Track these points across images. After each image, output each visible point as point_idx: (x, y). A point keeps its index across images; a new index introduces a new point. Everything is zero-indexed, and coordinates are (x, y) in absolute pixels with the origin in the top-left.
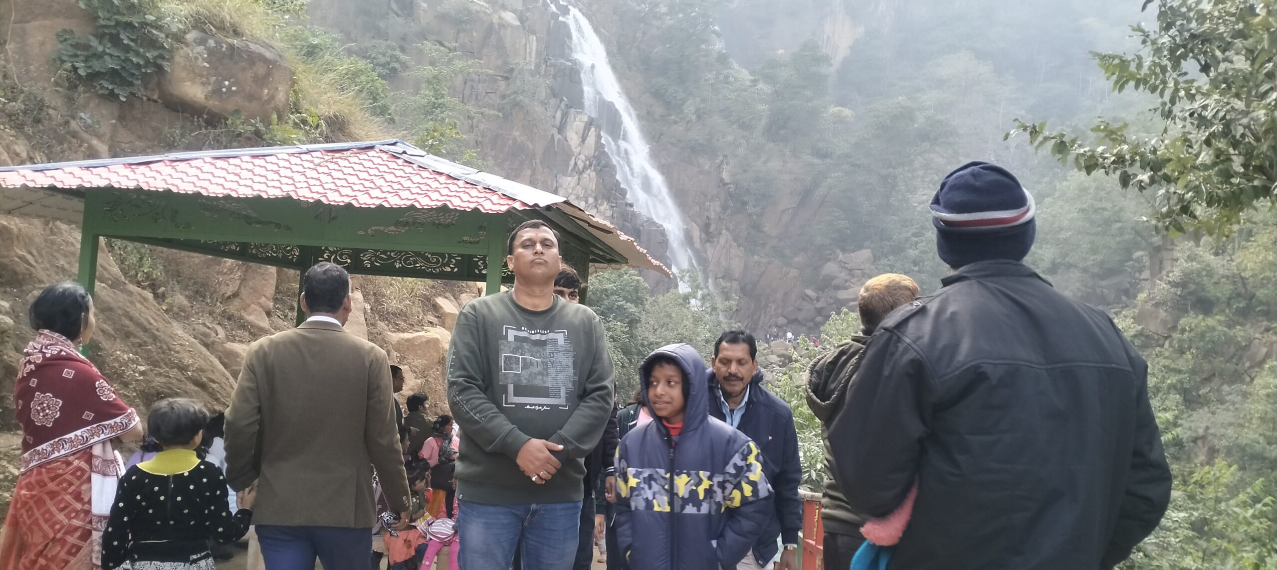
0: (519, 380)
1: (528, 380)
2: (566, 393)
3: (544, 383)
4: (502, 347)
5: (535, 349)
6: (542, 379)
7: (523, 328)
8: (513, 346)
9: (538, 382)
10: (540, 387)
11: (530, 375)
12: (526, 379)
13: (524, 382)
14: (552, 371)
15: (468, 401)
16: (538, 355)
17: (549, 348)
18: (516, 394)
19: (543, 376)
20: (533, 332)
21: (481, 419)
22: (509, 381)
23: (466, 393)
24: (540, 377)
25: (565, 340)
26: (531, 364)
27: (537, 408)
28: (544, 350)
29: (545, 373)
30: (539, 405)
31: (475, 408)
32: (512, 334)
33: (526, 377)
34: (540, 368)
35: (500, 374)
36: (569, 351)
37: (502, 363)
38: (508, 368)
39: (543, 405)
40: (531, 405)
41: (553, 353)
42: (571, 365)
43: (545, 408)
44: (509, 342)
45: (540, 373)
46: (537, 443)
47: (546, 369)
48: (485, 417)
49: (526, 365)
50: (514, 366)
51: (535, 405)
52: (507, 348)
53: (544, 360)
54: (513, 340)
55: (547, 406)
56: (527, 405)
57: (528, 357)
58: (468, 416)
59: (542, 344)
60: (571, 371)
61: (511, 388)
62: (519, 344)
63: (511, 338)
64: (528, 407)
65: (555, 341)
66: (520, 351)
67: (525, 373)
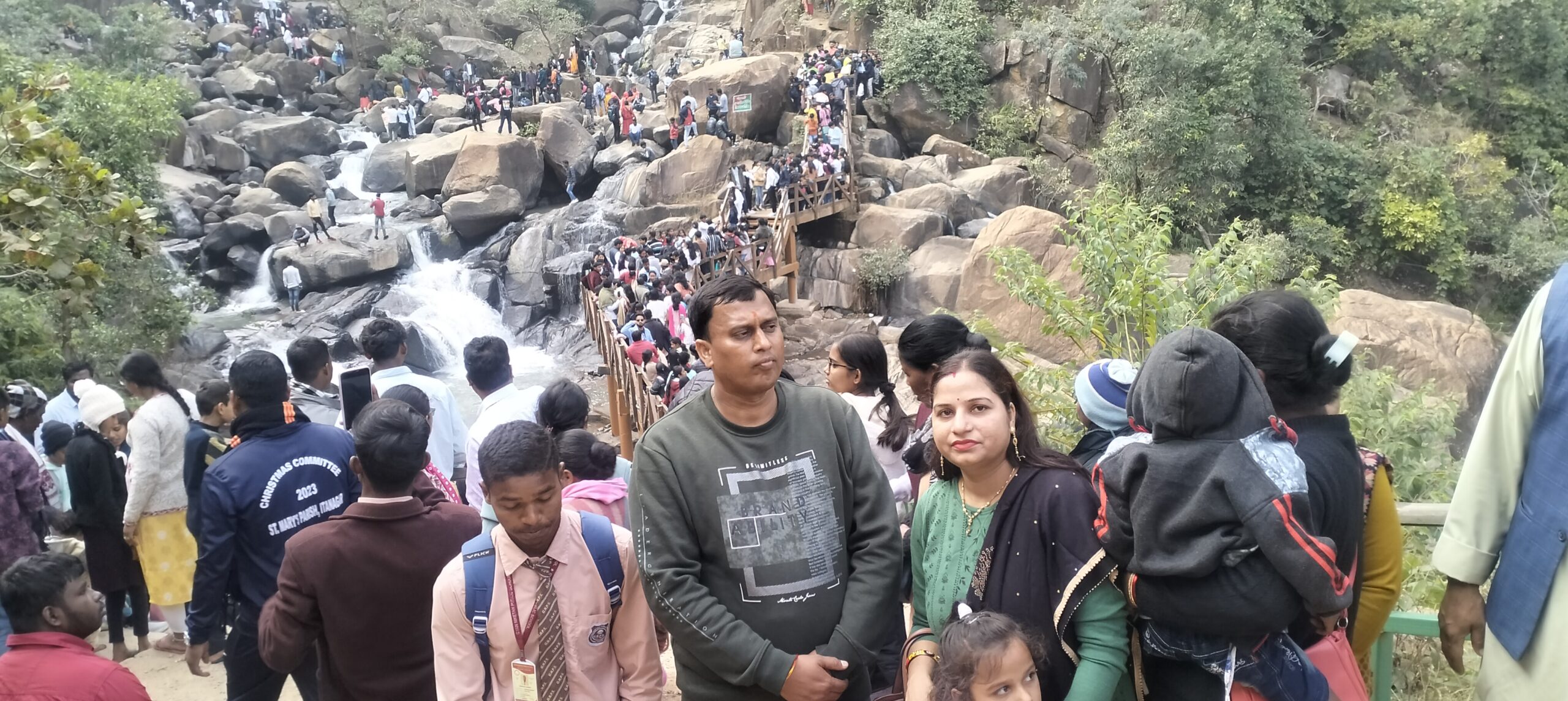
0: (761, 558)
1: (775, 556)
2: (834, 560)
3: (799, 553)
4: (724, 508)
5: (774, 496)
6: (795, 547)
7: (747, 466)
8: (740, 502)
9: (789, 555)
10: (795, 562)
11: (775, 545)
12: (770, 554)
13: (768, 559)
14: (805, 529)
15: (684, 605)
16: (780, 505)
17: (793, 491)
18: (759, 583)
19: (795, 542)
20: (762, 466)
21: (711, 635)
22: (745, 562)
23: (679, 593)
24: (792, 544)
25: (816, 469)
26: (774, 526)
27: (796, 599)
28: (787, 493)
29: (797, 535)
30: (798, 594)
31: (698, 618)
32: (734, 480)
33: (771, 550)
34: (788, 529)
35: (728, 551)
36: (825, 487)
37: (728, 534)
38: (739, 541)
39: (803, 593)
40: (787, 596)
41: (801, 497)
42: (832, 510)
43: (808, 596)
44: (733, 498)
45: (790, 538)
46: (808, 662)
47: (797, 528)
49: (767, 530)
50: (748, 536)
51: (792, 595)
52: (732, 508)
53: (790, 513)
54: (738, 492)
55: (811, 591)
56: (779, 597)
57: (766, 515)
60: (833, 519)
61: (749, 573)
62: (748, 496)
63: (734, 490)
64: (782, 600)
65: (799, 475)
66: (752, 507)
67: (767, 545)
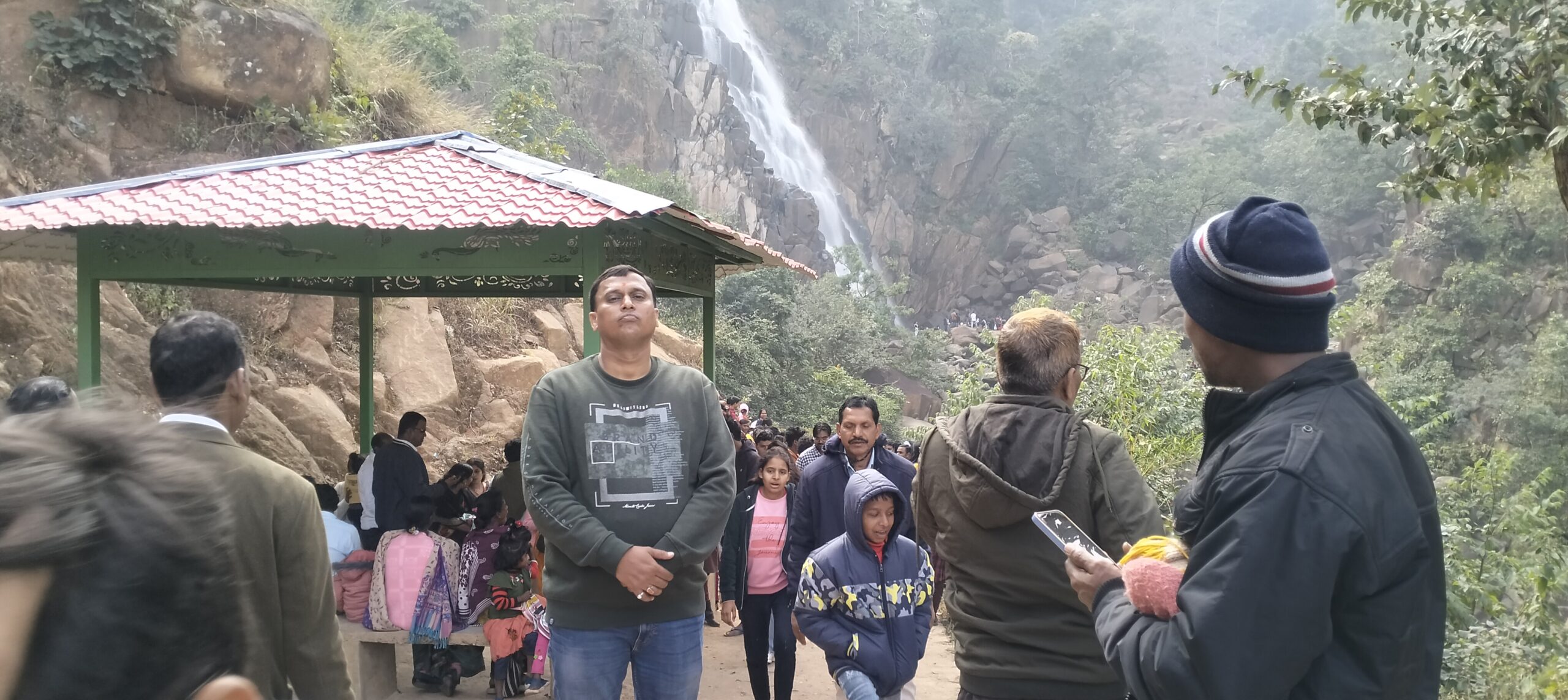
48: (573, 523)
58: (551, 523)
59: (640, 423)
